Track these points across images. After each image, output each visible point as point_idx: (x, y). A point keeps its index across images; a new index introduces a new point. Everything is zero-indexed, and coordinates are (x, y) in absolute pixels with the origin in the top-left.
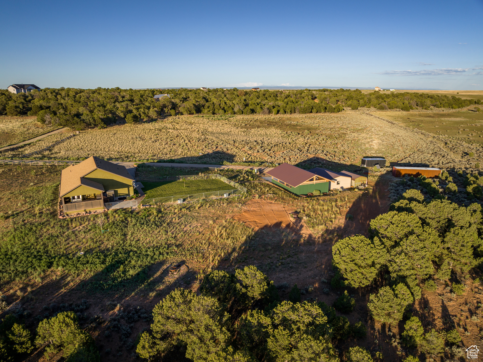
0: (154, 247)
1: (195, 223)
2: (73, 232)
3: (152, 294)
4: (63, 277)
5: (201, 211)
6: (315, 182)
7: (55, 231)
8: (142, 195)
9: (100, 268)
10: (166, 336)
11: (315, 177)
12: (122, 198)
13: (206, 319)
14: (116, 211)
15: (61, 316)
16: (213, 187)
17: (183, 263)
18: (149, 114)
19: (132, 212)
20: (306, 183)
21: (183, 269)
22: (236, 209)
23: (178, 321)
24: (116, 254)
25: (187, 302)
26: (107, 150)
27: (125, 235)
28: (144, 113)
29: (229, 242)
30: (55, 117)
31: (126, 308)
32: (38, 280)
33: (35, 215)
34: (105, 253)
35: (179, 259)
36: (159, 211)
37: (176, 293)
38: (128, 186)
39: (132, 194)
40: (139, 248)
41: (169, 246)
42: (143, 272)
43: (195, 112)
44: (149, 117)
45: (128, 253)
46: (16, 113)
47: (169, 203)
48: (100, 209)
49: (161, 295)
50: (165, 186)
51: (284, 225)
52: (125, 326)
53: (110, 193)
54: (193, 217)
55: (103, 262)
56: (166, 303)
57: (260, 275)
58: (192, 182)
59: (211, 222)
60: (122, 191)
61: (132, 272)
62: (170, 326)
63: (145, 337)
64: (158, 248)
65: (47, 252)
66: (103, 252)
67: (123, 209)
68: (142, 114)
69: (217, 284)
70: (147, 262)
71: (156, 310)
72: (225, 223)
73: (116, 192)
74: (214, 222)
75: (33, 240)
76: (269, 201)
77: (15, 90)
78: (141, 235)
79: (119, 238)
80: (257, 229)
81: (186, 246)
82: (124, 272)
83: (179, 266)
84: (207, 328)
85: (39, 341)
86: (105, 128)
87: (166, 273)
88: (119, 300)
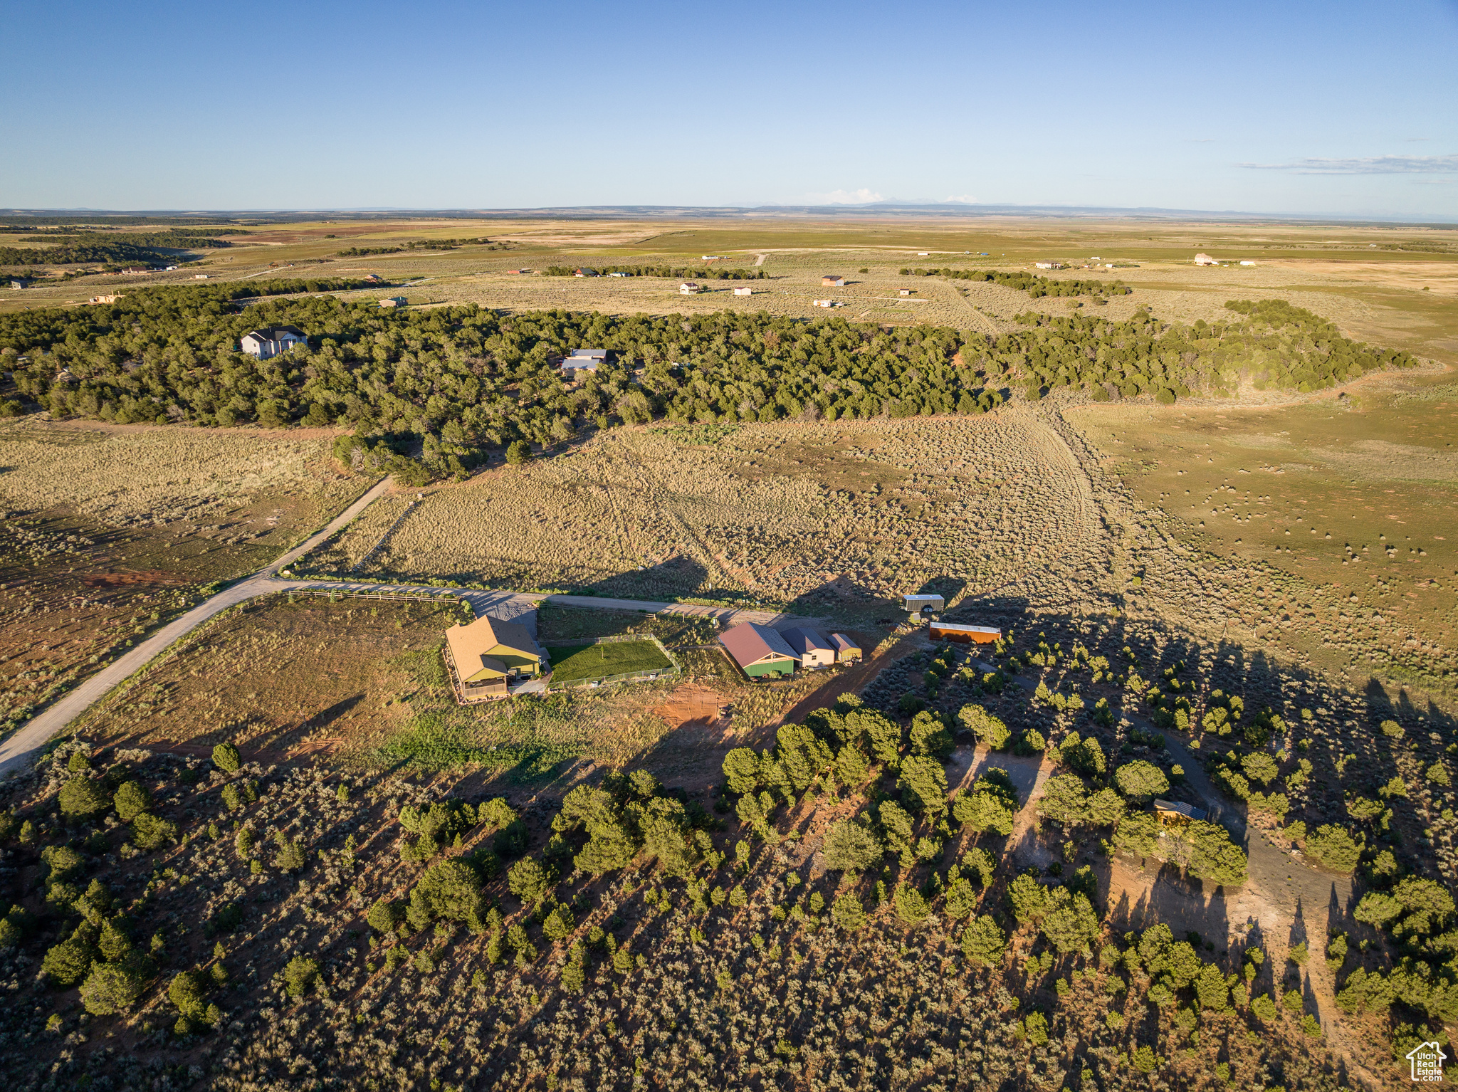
0: (563, 744)
1: (608, 717)
2: (480, 723)
3: (562, 789)
4: (483, 770)
5: (618, 701)
6: (771, 660)
7: (461, 721)
8: (549, 672)
9: (514, 763)
10: (573, 818)
11: (772, 654)
12: (526, 678)
13: (600, 806)
14: (520, 696)
15: (496, 800)
16: (642, 657)
17: (592, 761)
18: (552, 433)
19: (539, 699)
20: (758, 662)
21: (591, 768)
22: (660, 699)
23: (582, 808)
24: (527, 750)
25: (588, 794)
26: (482, 552)
27: (533, 729)
28: (541, 430)
29: (640, 742)
30: (370, 454)
31: (541, 799)
32: (461, 772)
33: (432, 699)
34: (516, 748)
35: (587, 757)
36: (570, 700)
37: (581, 788)
38: (533, 663)
39: (537, 671)
40: (548, 744)
41: (579, 743)
42: (554, 769)
43: (650, 418)
44: (553, 439)
45: (537, 749)
46: (279, 421)
47: (580, 687)
48: (503, 694)
49: (571, 789)
50: (577, 656)
51: (710, 721)
52: (541, 813)
53: (512, 672)
54: (607, 709)
55: (516, 758)
56: (573, 794)
57: (648, 777)
58: (614, 646)
59: (626, 716)
60: (526, 669)
61: (543, 769)
62: (577, 812)
63: (557, 817)
64: (567, 745)
65: (459, 745)
66: (513, 747)
67: (529, 695)
68: (536, 432)
69: (614, 782)
70: (557, 759)
71: (566, 799)
72: (641, 719)
73: (518, 670)
74: (630, 716)
75: (441, 731)
76: (705, 687)
77: (258, 344)
78: (550, 730)
79: (528, 732)
80: (676, 727)
81: (597, 744)
82: (537, 768)
83: (586, 765)
84: (601, 812)
85: (481, 818)
86: (467, 478)
87: (575, 770)
88: (535, 792)
